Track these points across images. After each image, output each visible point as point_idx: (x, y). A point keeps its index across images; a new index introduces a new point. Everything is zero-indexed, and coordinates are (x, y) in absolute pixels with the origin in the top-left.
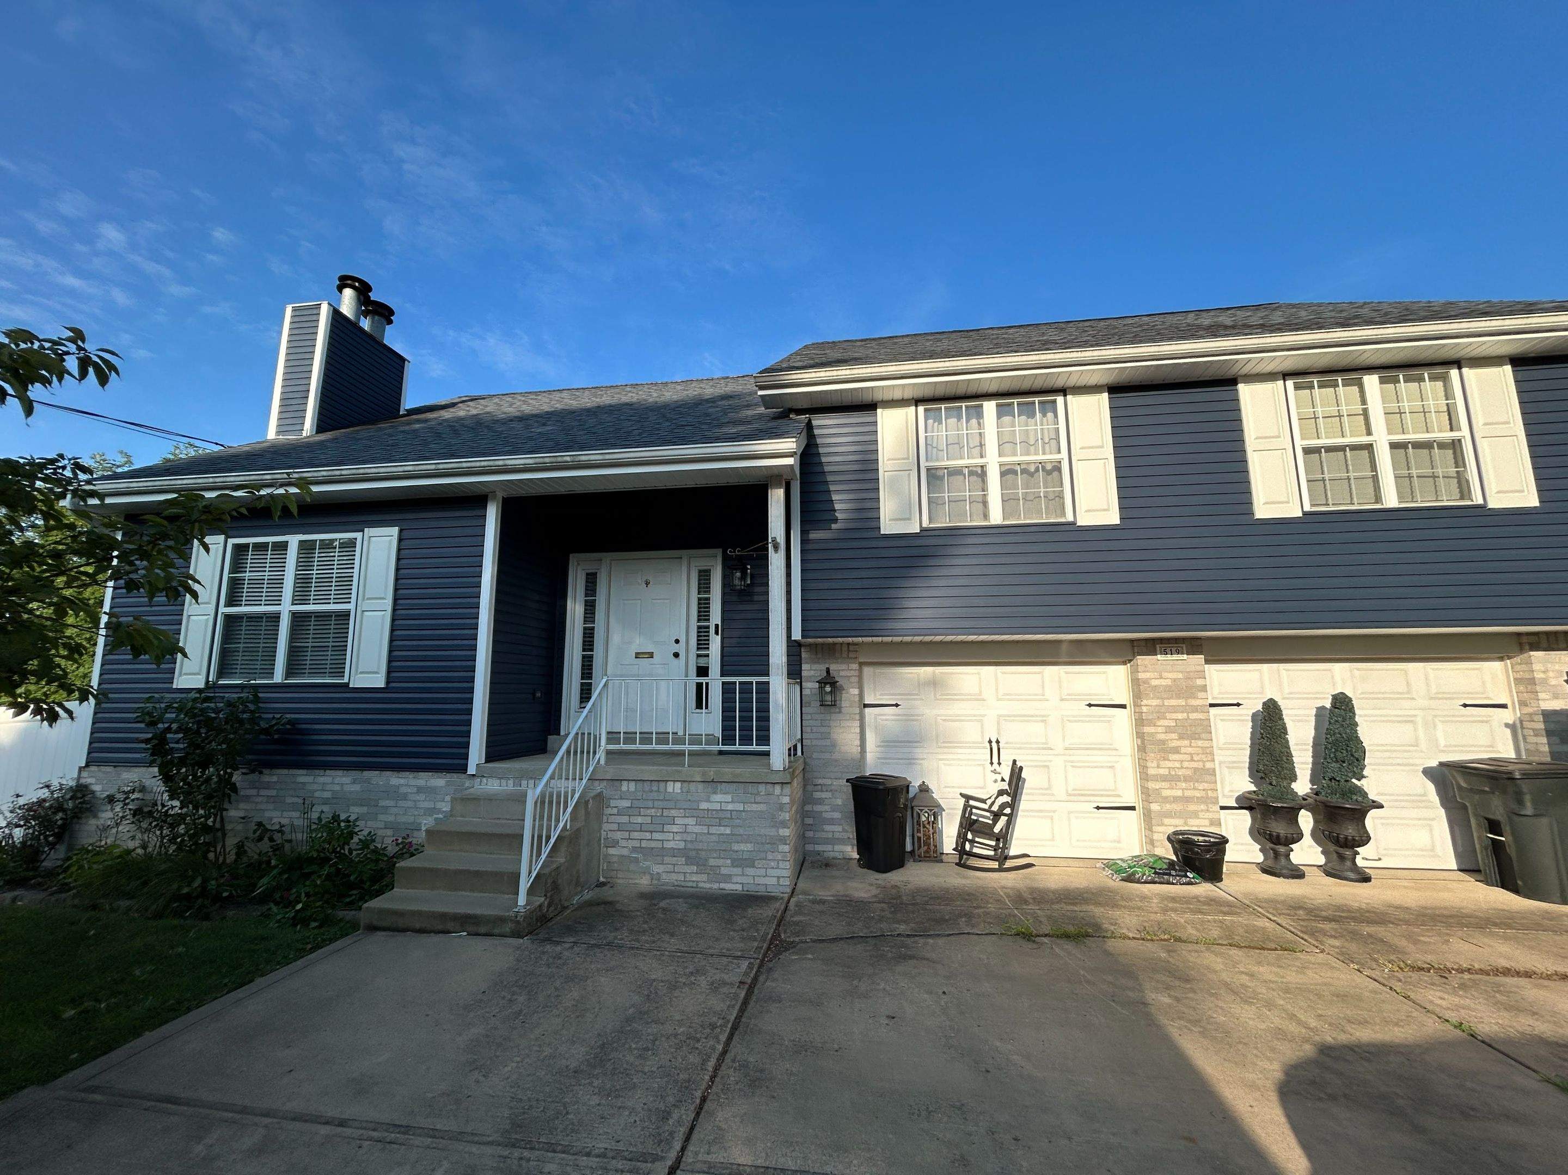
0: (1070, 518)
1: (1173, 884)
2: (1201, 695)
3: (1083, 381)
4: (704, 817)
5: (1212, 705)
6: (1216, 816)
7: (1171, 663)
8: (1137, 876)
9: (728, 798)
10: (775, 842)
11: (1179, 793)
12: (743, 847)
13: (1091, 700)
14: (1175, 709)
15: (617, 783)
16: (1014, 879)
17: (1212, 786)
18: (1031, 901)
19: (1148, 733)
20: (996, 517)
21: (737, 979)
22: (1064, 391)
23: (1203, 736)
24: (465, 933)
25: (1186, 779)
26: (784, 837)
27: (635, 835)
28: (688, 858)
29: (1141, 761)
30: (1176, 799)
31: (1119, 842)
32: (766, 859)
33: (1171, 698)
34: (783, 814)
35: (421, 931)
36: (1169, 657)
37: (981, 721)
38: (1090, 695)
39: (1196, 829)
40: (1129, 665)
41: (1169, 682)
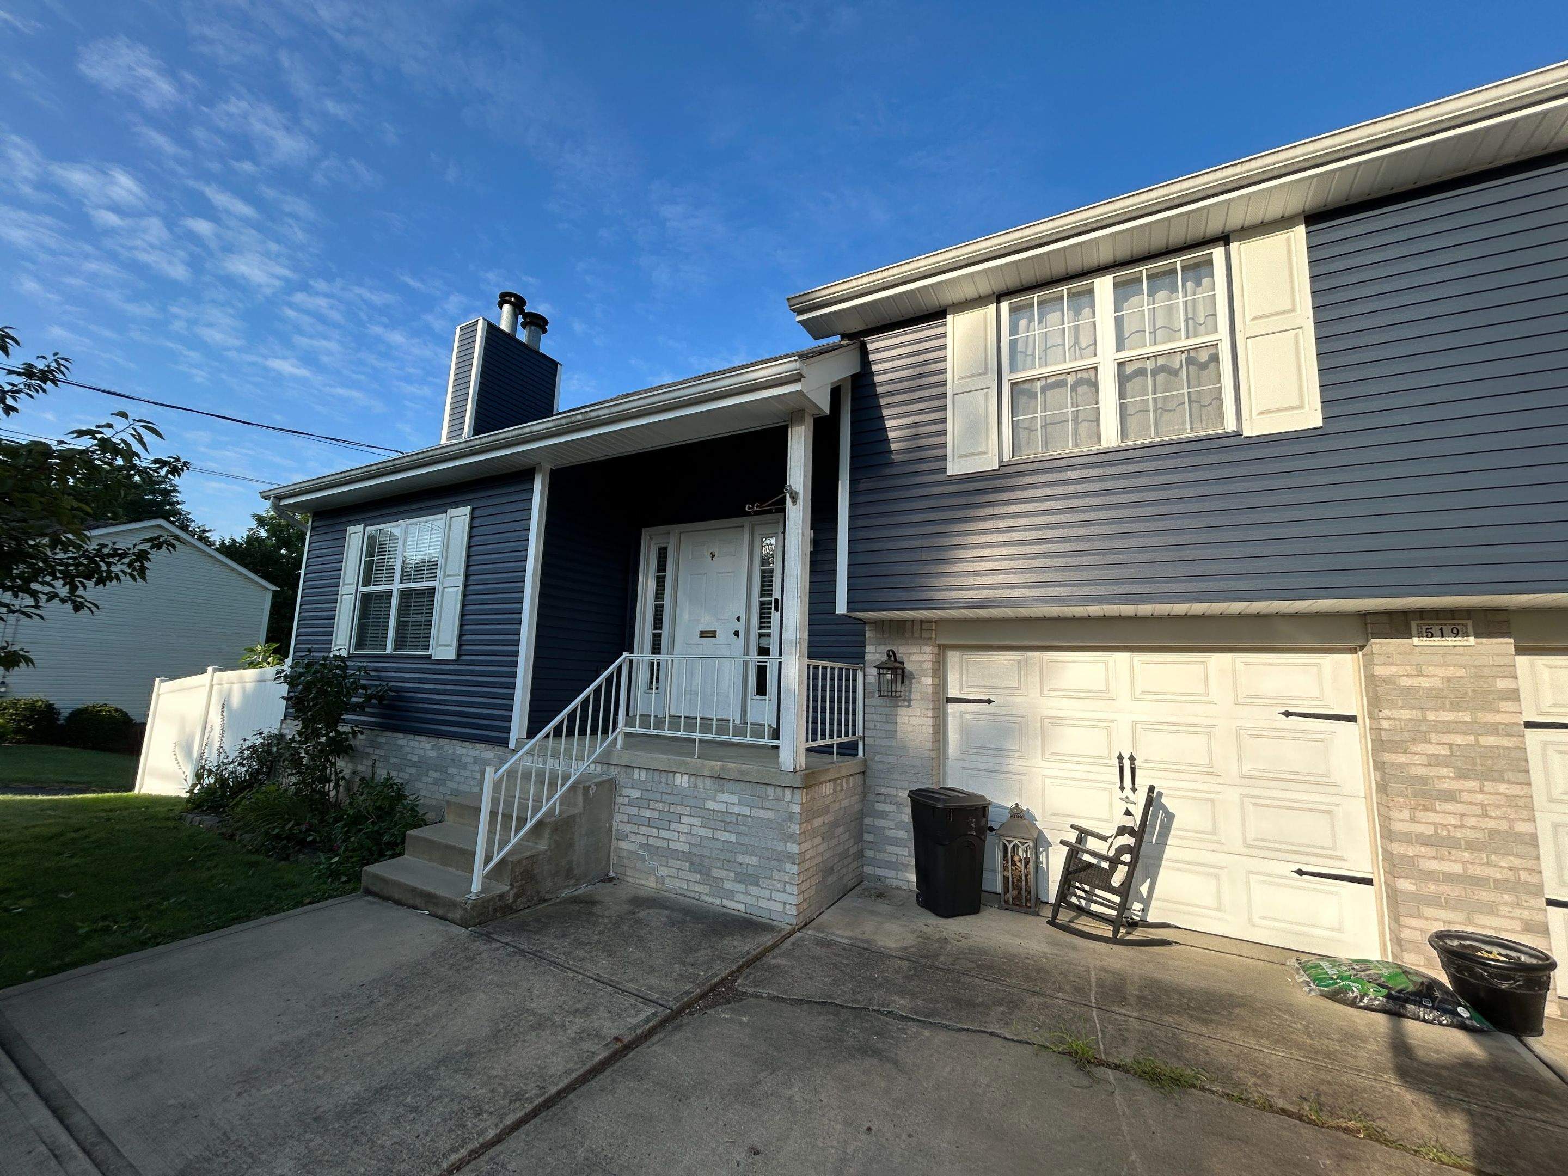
0: (1230, 425)
1: (1424, 1021)
2: (1510, 706)
3: (1255, 214)
4: (710, 819)
5: (1529, 725)
6: (1539, 917)
7: (1441, 651)
8: (1350, 995)
9: (735, 799)
10: (783, 858)
11: (1457, 868)
12: (747, 859)
13: (1288, 705)
14: (1449, 728)
15: (629, 770)
16: (1131, 960)
17: (1530, 864)
18: (1132, 1000)
19: (1393, 764)
20: (1110, 437)
21: (615, 1032)
22: (1224, 239)
23: (1509, 775)
24: (427, 913)
25: (1471, 846)
26: (793, 854)
27: (643, 830)
28: (691, 863)
29: (1381, 808)
30: (1449, 878)
31: (1339, 930)
32: (771, 878)
33: (1443, 708)
34: (793, 826)
35: (398, 903)
36: (1437, 640)
37: (1108, 729)
38: (1289, 698)
39: (1492, 933)
40: (1360, 653)
41: (1437, 683)
